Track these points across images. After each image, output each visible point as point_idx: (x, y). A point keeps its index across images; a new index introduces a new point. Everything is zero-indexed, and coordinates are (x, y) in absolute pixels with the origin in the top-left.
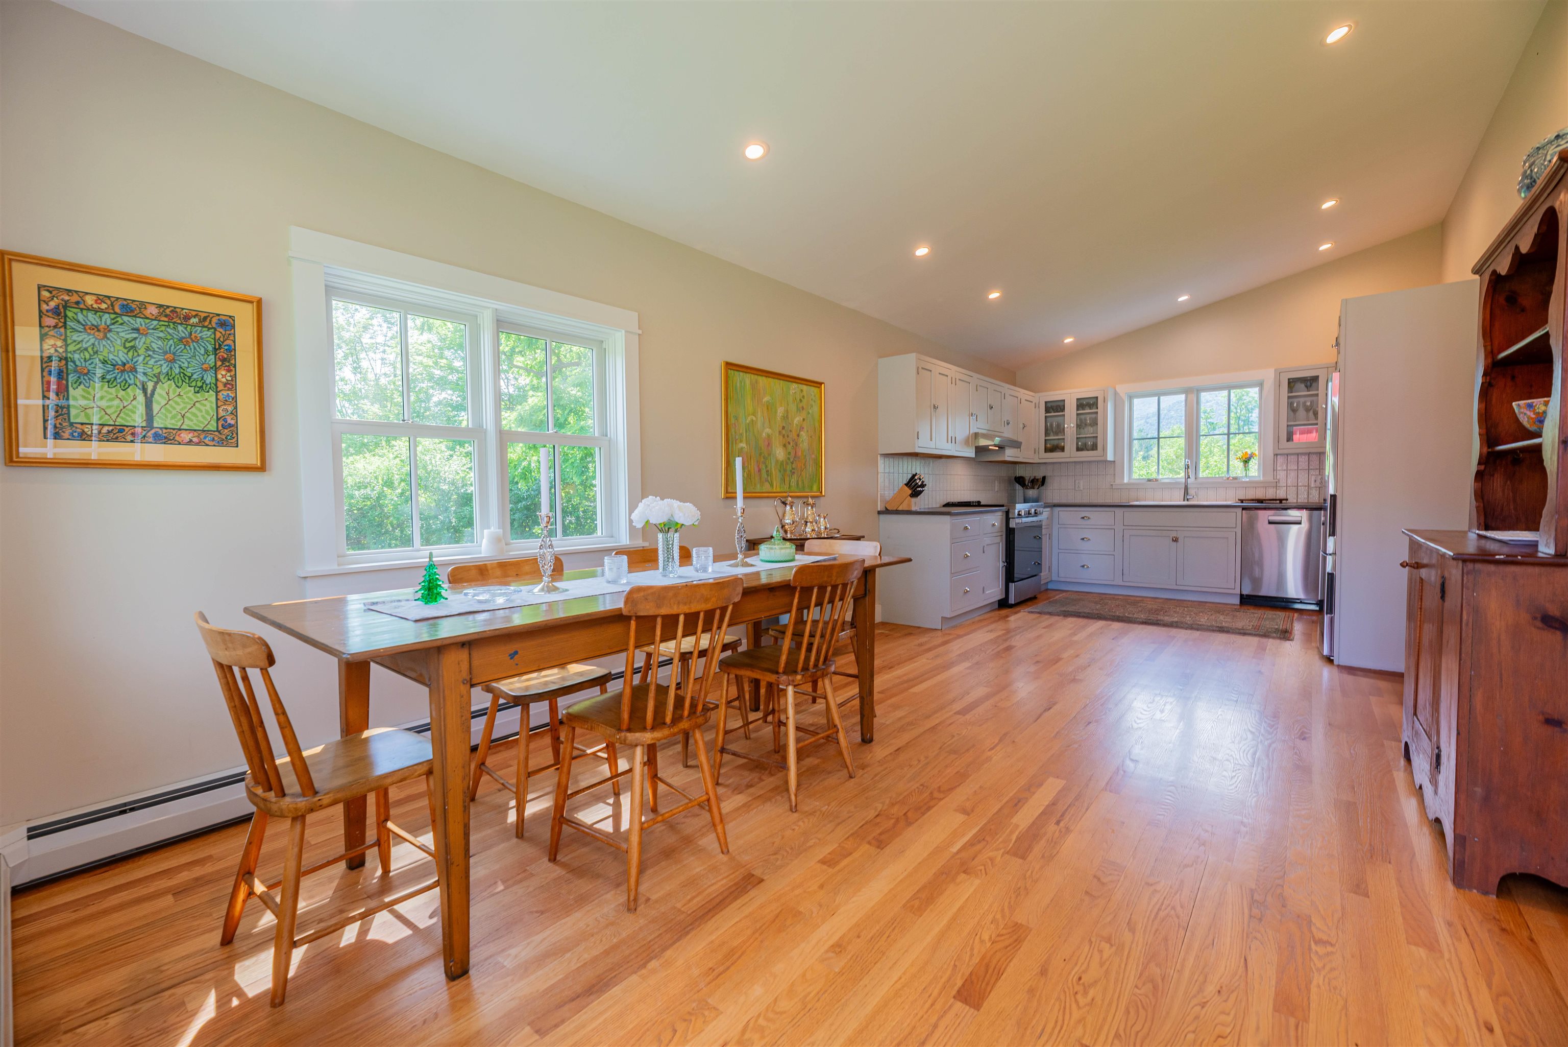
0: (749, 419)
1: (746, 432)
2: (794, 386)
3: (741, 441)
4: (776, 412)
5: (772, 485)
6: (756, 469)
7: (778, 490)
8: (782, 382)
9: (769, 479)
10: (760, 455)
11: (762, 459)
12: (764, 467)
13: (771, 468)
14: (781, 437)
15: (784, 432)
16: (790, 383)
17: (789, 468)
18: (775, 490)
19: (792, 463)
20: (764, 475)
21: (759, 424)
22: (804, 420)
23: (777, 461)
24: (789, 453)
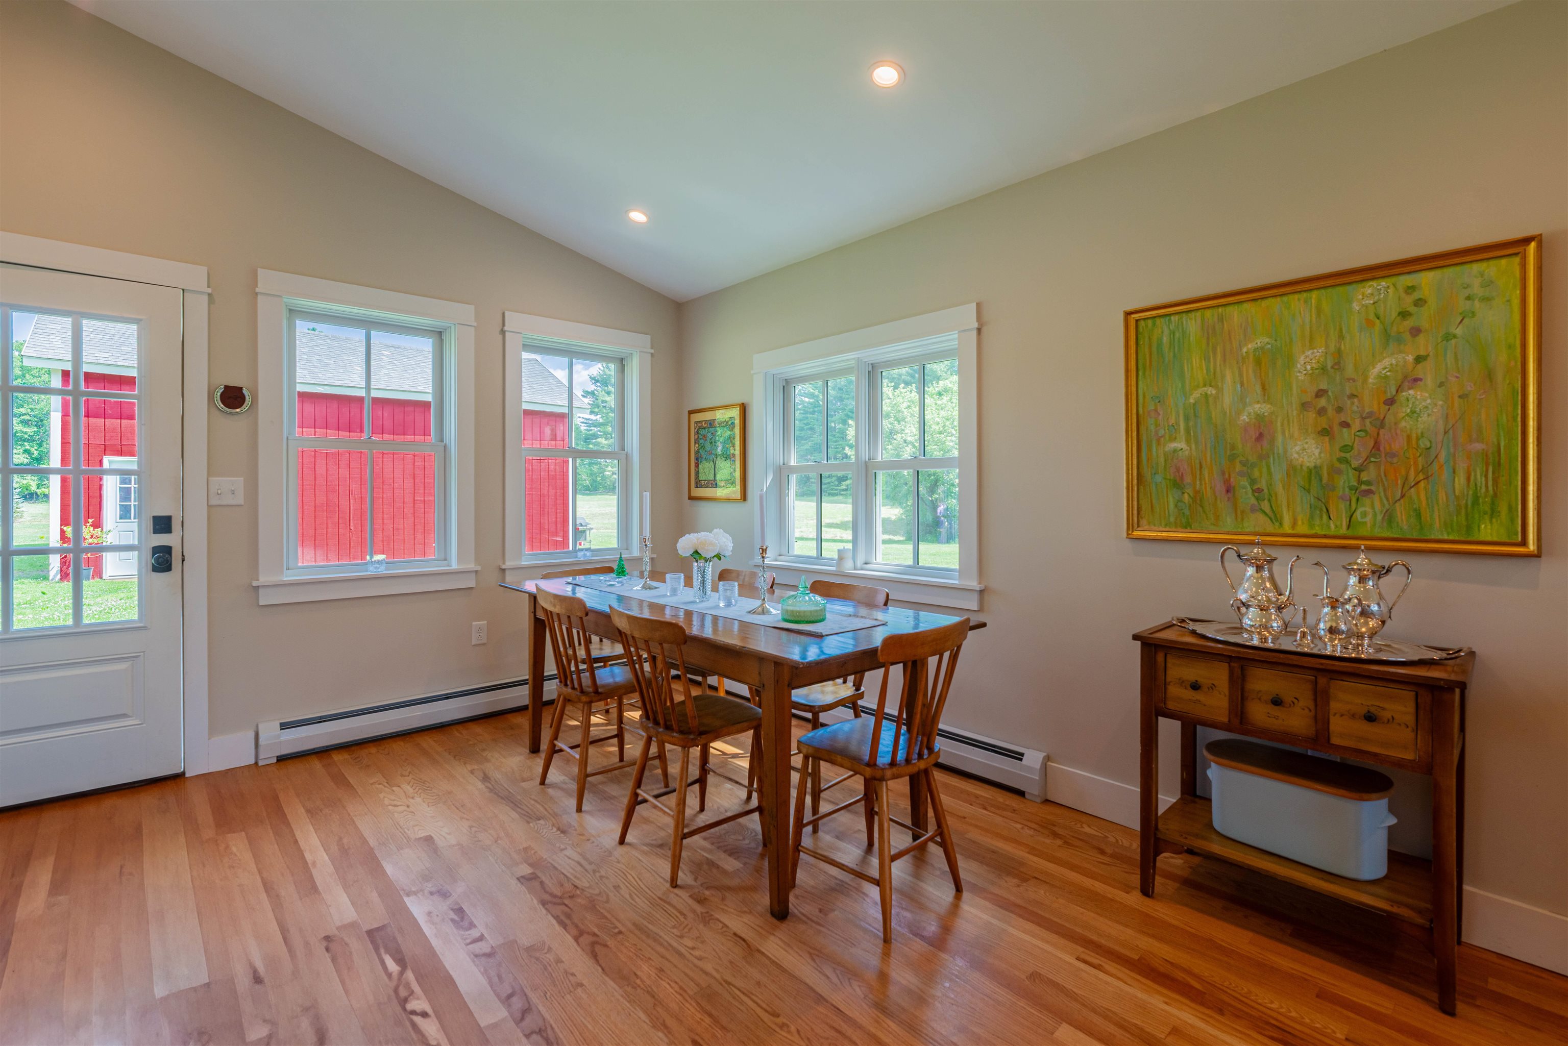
0: (1196, 394)
1: (1187, 419)
2: (1369, 288)
3: (1173, 439)
4: (1290, 361)
5: (1276, 518)
6: (1220, 488)
7: (1302, 529)
8: (1314, 295)
9: (1265, 506)
10: (1232, 458)
11: (1238, 467)
12: (1244, 482)
13: (1270, 484)
14: (1311, 415)
15: (1322, 402)
16: (1350, 288)
17: (1346, 480)
18: (1287, 529)
19: (1359, 470)
20: (1246, 496)
21: (1227, 400)
22: (1419, 359)
23: (1292, 470)
24: (1346, 448)
